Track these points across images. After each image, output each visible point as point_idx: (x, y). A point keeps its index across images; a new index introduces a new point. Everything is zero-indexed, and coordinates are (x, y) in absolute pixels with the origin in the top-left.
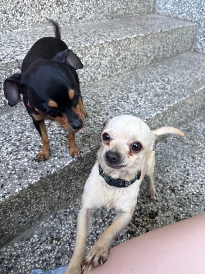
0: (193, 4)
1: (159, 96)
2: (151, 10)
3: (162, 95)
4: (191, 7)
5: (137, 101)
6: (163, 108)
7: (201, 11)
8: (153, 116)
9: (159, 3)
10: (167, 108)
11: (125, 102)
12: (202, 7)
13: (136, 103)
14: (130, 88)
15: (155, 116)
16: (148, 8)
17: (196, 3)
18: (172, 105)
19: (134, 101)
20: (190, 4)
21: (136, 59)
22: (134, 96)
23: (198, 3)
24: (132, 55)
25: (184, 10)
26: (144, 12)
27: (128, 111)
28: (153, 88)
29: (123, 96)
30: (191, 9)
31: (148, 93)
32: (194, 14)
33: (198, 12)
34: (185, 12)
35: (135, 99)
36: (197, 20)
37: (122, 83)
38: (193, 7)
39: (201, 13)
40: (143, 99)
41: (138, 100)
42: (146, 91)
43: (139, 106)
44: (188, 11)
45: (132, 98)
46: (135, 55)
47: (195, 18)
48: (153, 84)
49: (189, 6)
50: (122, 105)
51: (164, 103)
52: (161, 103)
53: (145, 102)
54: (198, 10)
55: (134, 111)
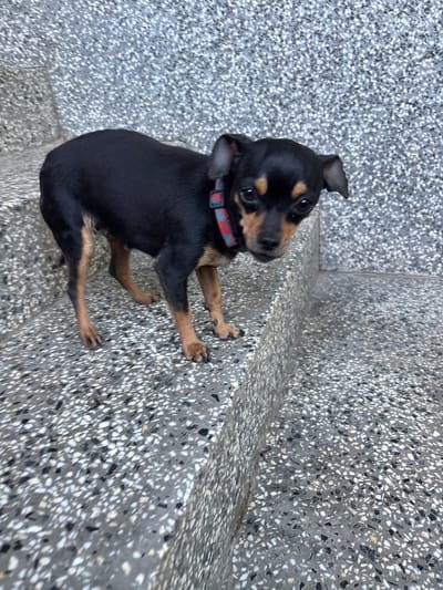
0: (155, 98)
1: (169, 383)
2: (53, 132)
3: (177, 372)
4: (150, 107)
5: (96, 442)
6: (204, 432)
7: (180, 112)
8: (185, 497)
9: (69, 112)
10: (220, 426)
11: (46, 470)
12: (177, 103)
13: (93, 457)
14: (52, 387)
15: (193, 493)
16: (40, 127)
17: (159, 95)
18: (231, 403)
19: (84, 447)
20: (147, 100)
21: (45, 273)
22: (76, 418)
23: (166, 96)
24: (26, 264)
25: (137, 117)
26: (33, 139)
27: (69, 527)
28: (138, 353)
29: (31, 442)
30: (153, 113)
31: (125, 385)
32: (166, 123)
33: (173, 115)
34: (142, 122)
35: (85, 436)
36: (176, 134)
37: (16, 374)
38: (158, 107)
39: (182, 116)
40: (117, 421)
41: (101, 434)
42: (115, 378)
43: (113, 468)
44: (148, 117)
45: (71, 433)
46: (37, 259)
47: (170, 131)
48: (133, 339)
49: (145, 106)
50: (35, 499)
51: (200, 405)
52: (188, 411)
53: (129, 432)
54: (171, 111)
55: (96, 512)
